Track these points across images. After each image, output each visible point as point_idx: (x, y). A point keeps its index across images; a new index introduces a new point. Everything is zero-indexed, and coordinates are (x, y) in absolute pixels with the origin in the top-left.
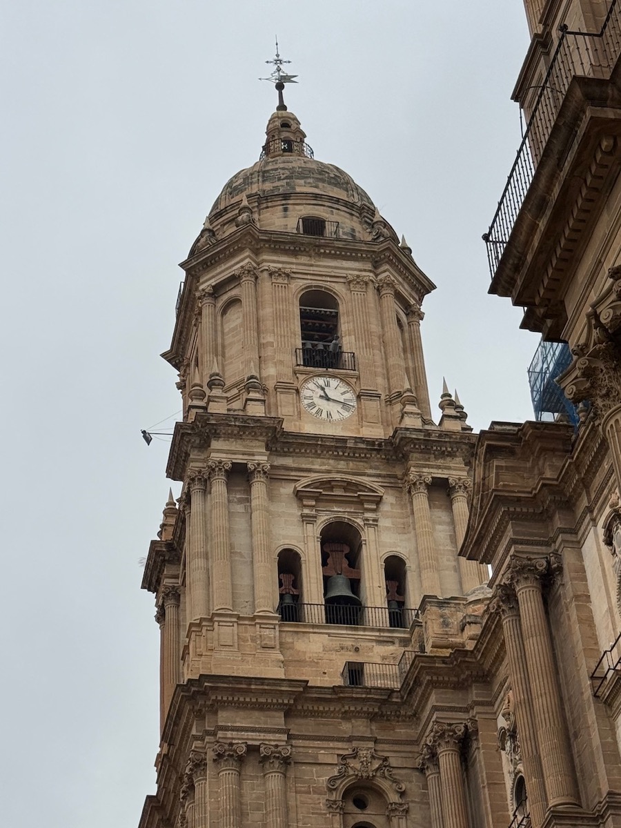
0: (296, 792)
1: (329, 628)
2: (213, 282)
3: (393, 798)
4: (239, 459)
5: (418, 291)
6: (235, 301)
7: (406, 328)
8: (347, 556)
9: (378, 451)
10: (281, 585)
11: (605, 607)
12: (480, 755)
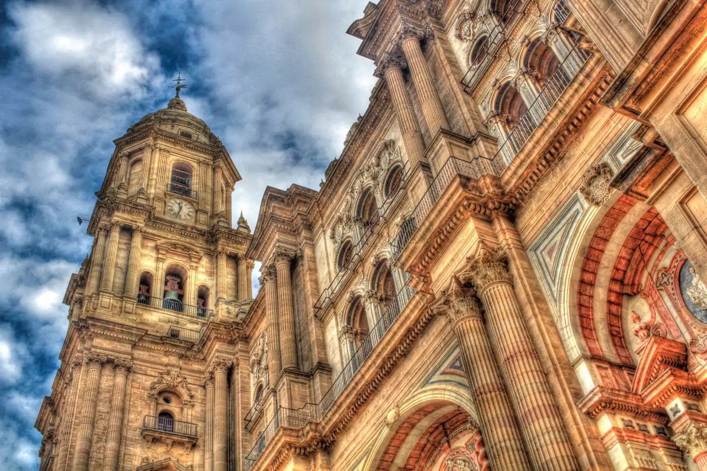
0: (132, 387)
1: (164, 310)
2: (129, 150)
3: (186, 397)
4: (128, 222)
5: (233, 178)
6: (139, 161)
7: (225, 192)
8: (178, 283)
9: (203, 235)
10: (140, 289)
11: (326, 271)
12: (238, 377)
